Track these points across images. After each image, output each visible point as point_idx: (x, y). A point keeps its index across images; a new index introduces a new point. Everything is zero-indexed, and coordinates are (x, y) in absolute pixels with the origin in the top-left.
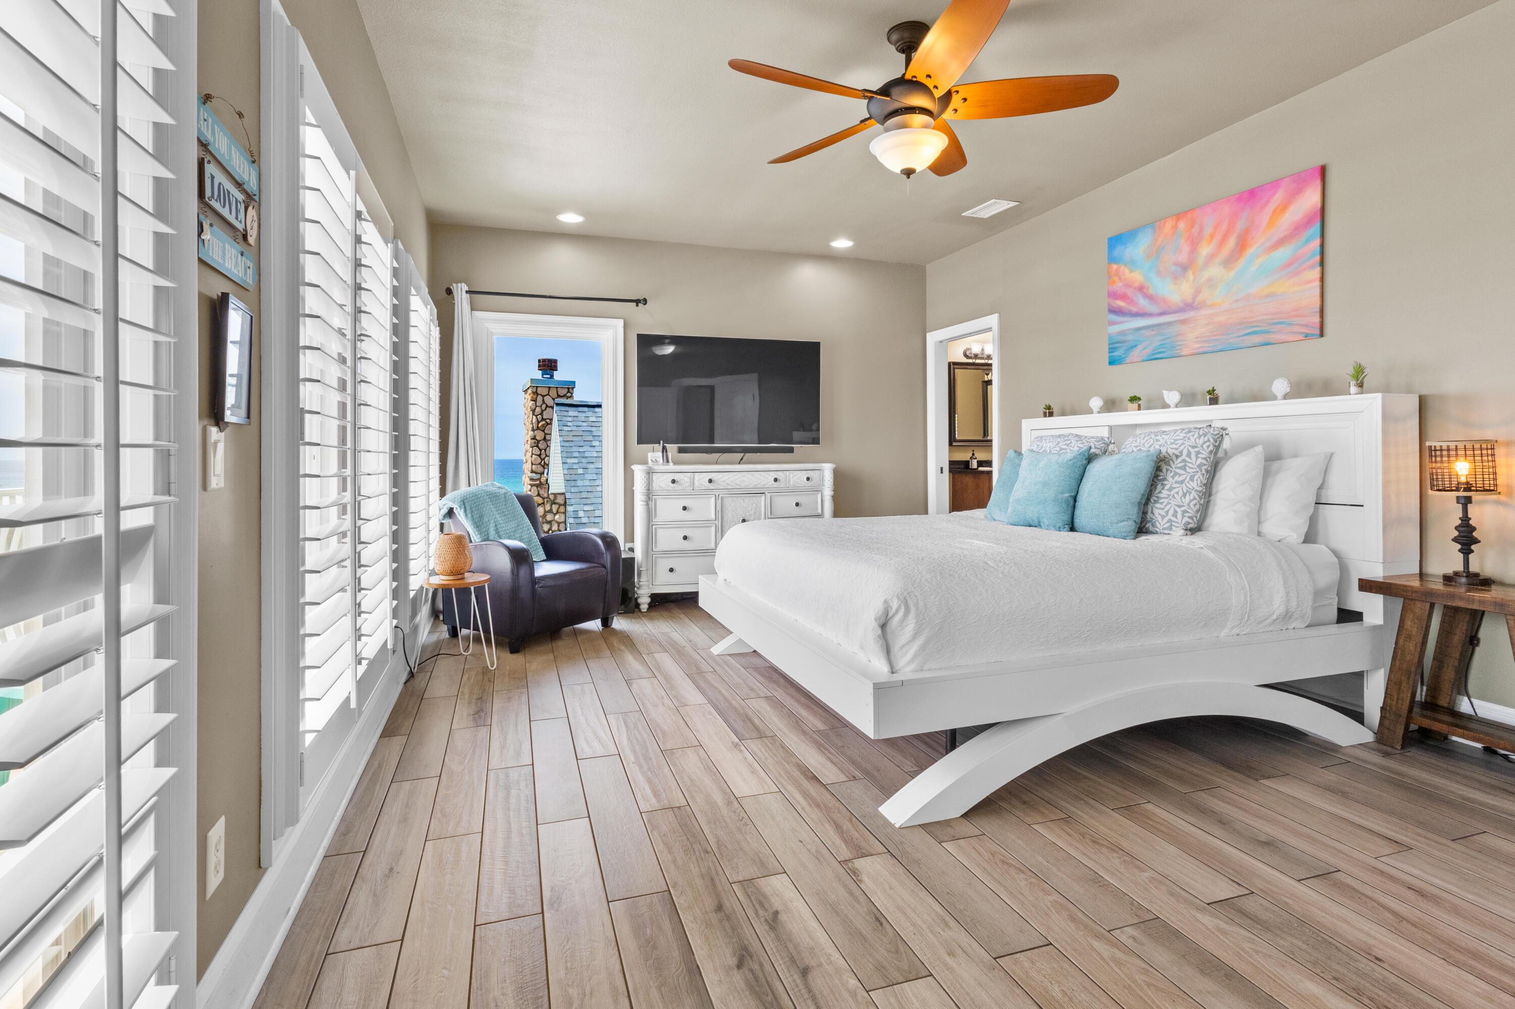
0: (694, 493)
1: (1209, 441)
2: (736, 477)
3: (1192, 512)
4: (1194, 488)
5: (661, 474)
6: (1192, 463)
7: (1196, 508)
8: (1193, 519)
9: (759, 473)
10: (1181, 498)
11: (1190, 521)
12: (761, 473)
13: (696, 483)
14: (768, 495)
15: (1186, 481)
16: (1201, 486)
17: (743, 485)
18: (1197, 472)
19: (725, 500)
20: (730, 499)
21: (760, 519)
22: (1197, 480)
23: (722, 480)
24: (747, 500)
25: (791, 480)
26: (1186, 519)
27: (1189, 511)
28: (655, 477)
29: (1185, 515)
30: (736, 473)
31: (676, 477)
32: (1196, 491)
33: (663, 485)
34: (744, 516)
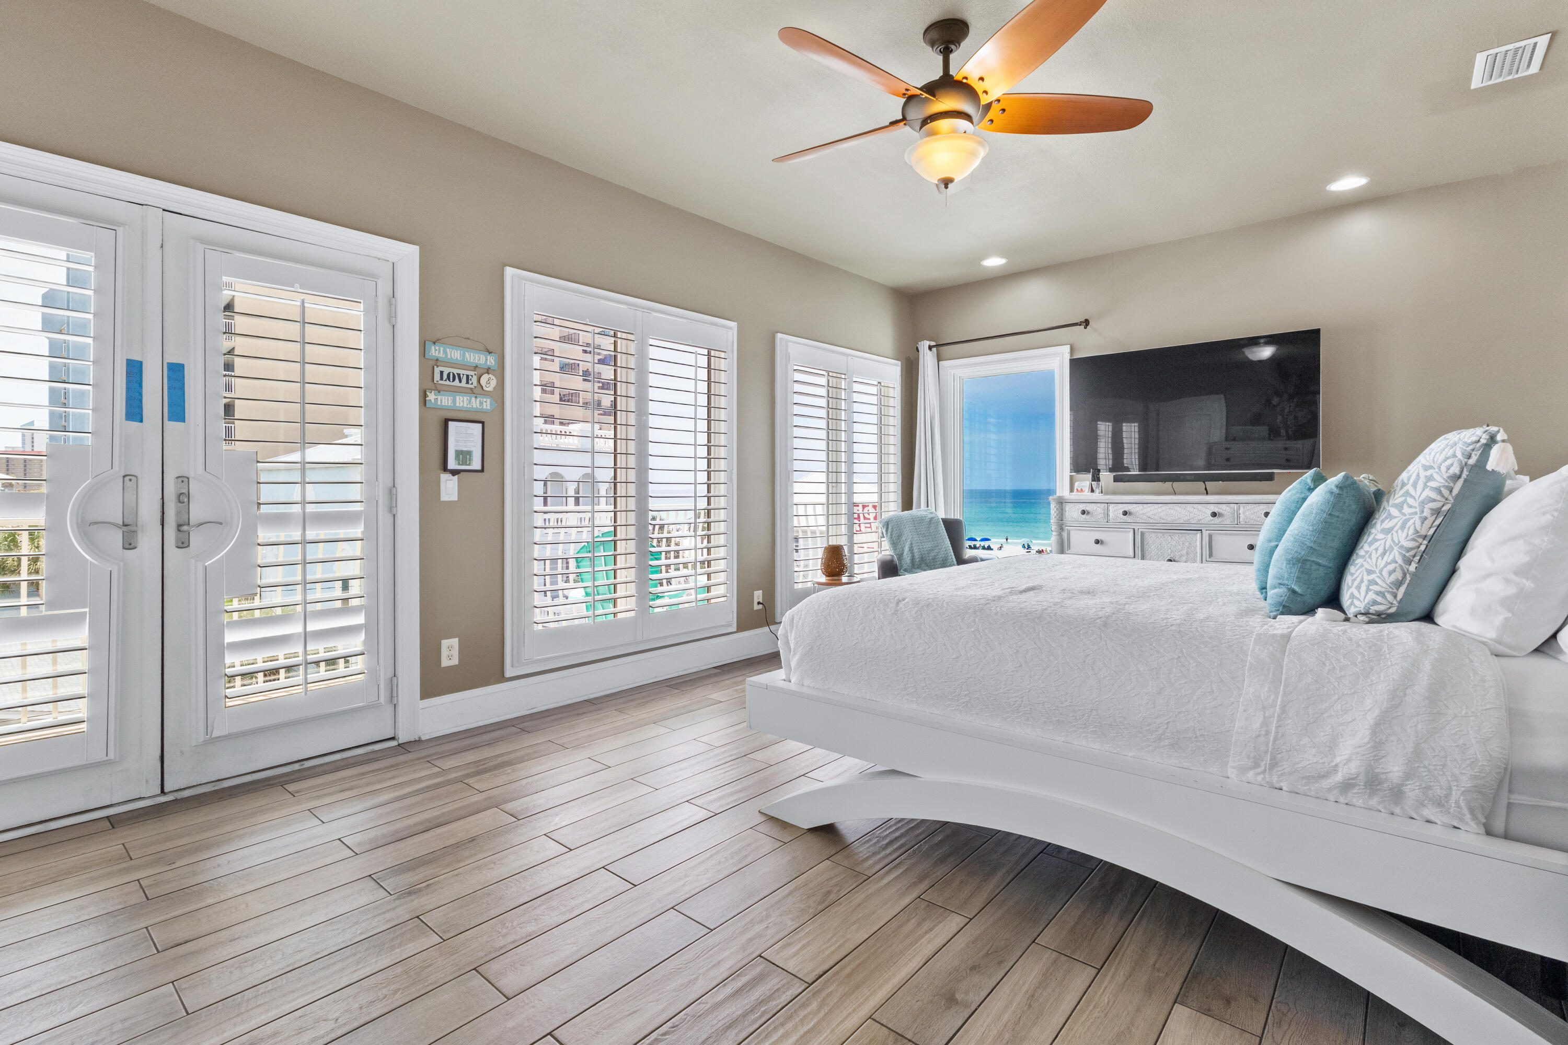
0: (1107, 523)
1: (1454, 456)
2: (1160, 510)
3: (1382, 586)
4: (1399, 542)
5: (1073, 505)
6: (1414, 498)
7: (1393, 578)
8: (1384, 596)
9: (1192, 505)
10: (1378, 558)
11: (1379, 599)
12: (1196, 506)
13: (1111, 514)
14: (1206, 534)
15: (1395, 529)
16: (1413, 540)
17: (1169, 519)
18: (1416, 513)
19: (1147, 536)
20: (1153, 535)
21: (1194, 561)
22: (1409, 528)
23: (1141, 512)
24: (1176, 537)
25: (1242, 516)
26: (1371, 596)
27: (1379, 581)
28: (1068, 507)
29: (1371, 587)
30: (1160, 505)
31: (1088, 507)
32: (1402, 547)
33: (1075, 516)
34: (1172, 556)
